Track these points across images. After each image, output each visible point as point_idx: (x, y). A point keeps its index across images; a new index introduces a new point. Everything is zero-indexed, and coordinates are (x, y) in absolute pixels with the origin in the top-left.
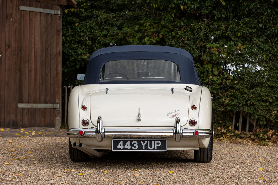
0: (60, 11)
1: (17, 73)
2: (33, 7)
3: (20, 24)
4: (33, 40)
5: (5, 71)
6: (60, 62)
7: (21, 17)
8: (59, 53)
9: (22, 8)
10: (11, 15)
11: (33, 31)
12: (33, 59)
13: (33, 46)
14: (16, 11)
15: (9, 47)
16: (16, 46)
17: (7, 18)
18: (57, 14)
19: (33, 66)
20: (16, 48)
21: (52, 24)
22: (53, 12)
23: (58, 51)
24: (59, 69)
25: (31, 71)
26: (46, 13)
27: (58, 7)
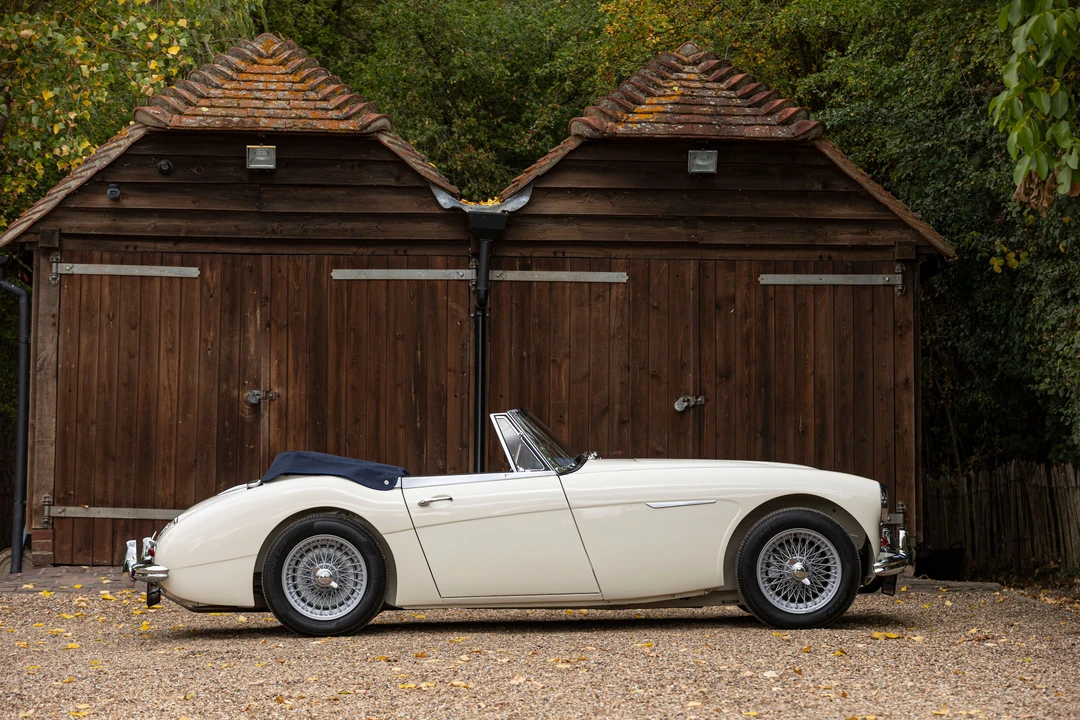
0: (900, 275)
1: (756, 439)
2: (807, 273)
3: (764, 319)
4: (810, 356)
5: (717, 436)
6: (909, 407)
7: (766, 302)
8: (907, 381)
9: (766, 279)
10: (733, 299)
11: (811, 333)
12: (810, 400)
13: (810, 370)
14: (748, 289)
15: (727, 375)
16: (749, 375)
17: (718, 306)
18: (891, 283)
19: (811, 421)
20: (750, 379)
21: (876, 310)
22: (879, 279)
23: (901, 378)
24: (906, 423)
25: (804, 433)
26: (853, 285)
27: (898, 268)
